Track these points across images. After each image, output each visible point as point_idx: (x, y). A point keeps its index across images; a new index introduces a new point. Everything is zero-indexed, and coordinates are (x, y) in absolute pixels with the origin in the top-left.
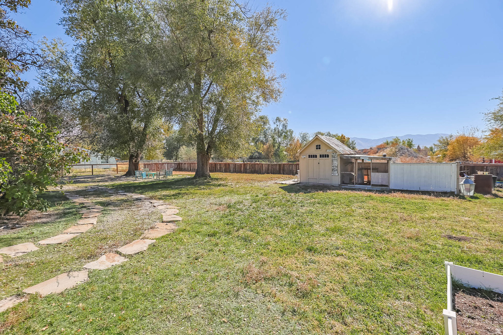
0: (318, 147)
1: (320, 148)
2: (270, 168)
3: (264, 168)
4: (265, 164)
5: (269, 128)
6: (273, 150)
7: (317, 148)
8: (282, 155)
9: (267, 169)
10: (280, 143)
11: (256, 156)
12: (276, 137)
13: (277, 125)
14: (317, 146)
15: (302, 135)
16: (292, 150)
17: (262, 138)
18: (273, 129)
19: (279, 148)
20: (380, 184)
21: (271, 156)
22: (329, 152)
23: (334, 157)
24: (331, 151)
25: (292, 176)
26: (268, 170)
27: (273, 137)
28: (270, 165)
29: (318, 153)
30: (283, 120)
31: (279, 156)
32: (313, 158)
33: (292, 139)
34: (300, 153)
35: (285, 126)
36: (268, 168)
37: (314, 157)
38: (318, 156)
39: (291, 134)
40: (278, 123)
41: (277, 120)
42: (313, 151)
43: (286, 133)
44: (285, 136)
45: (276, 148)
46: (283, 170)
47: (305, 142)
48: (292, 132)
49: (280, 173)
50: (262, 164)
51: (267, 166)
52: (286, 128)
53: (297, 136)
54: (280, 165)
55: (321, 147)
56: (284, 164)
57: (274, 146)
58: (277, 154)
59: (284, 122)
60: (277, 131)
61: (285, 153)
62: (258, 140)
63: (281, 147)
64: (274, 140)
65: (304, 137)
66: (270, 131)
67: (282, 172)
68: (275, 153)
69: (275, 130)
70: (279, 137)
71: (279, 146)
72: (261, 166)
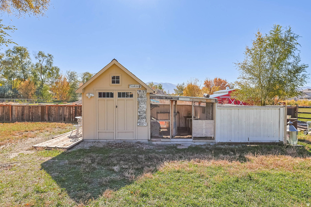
0: (116, 80)
1: (118, 82)
2: (26, 112)
3: (15, 113)
4: (18, 106)
5: (29, 63)
6: (34, 88)
7: (113, 82)
8: (46, 94)
9: (20, 114)
10: (43, 81)
11: (9, 94)
12: (38, 73)
13: (40, 61)
14: (113, 78)
15: (69, 74)
16: (58, 89)
17: (19, 72)
18: (35, 64)
19: (42, 85)
20: (204, 136)
21: (32, 95)
22: (133, 89)
23: (141, 97)
24: (137, 86)
25: (63, 124)
26: (23, 115)
27: (33, 73)
28: (26, 108)
29: (115, 89)
30: (47, 56)
31: (42, 95)
32: (106, 99)
33: (58, 77)
34: (84, 89)
35: (49, 62)
36: (23, 112)
37: (108, 97)
38: (116, 95)
39: (57, 72)
40: (41, 59)
41: (39, 54)
42: (107, 86)
43: (52, 70)
44: (50, 73)
45: (39, 86)
46: (49, 115)
47: (73, 81)
48: (58, 70)
49: (42, 120)
50: (12, 106)
51: (20, 109)
52: (50, 65)
53: (64, 74)
54: (43, 107)
55: (120, 80)
56: (50, 106)
57: (35, 84)
58: (39, 93)
59: (49, 58)
60: (39, 67)
61: (50, 92)
62: (12, 75)
63: (44, 85)
64: (36, 76)
65: (72, 76)
66: (30, 66)
67: (46, 117)
68: (36, 92)
69: (37, 65)
70: (43, 73)
71: (42, 84)
72: (8, 110)
